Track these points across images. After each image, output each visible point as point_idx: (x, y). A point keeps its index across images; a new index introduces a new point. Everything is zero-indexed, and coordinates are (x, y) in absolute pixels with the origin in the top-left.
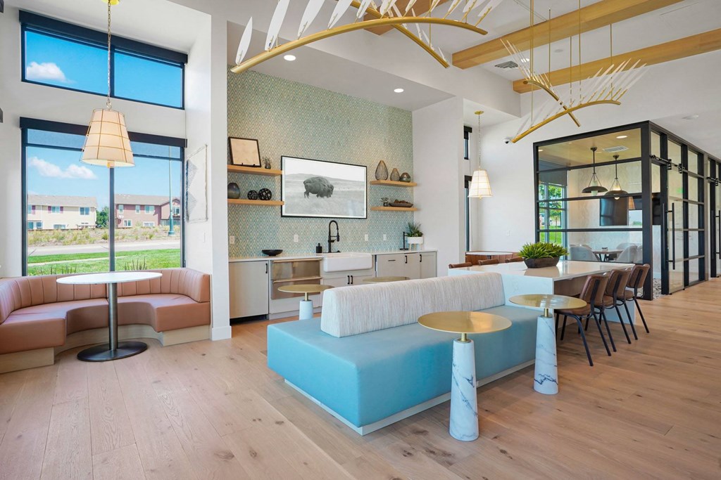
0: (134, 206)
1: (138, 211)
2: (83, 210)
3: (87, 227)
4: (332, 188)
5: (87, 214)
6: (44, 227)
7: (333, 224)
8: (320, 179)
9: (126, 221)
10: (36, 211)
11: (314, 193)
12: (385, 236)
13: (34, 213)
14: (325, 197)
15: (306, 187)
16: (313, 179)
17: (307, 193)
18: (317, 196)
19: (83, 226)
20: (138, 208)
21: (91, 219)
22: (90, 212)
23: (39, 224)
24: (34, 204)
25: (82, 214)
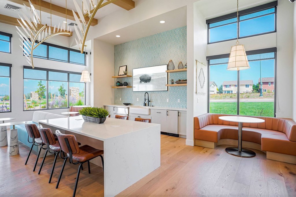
0: (268, 83)
1: (270, 85)
2: (247, 86)
3: (248, 92)
4: (150, 78)
5: (248, 87)
6: (233, 93)
7: (147, 94)
8: (146, 75)
9: (264, 90)
10: (231, 87)
11: (143, 81)
12: (179, 100)
13: (230, 88)
14: (148, 83)
15: (140, 79)
16: (143, 76)
17: (141, 82)
18: (145, 82)
19: (246, 92)
20: (270, 83)
21: (250, 89)
22: (249, 86)
23: (232, 92)
24: (230, 84)
25: (246, 87)
